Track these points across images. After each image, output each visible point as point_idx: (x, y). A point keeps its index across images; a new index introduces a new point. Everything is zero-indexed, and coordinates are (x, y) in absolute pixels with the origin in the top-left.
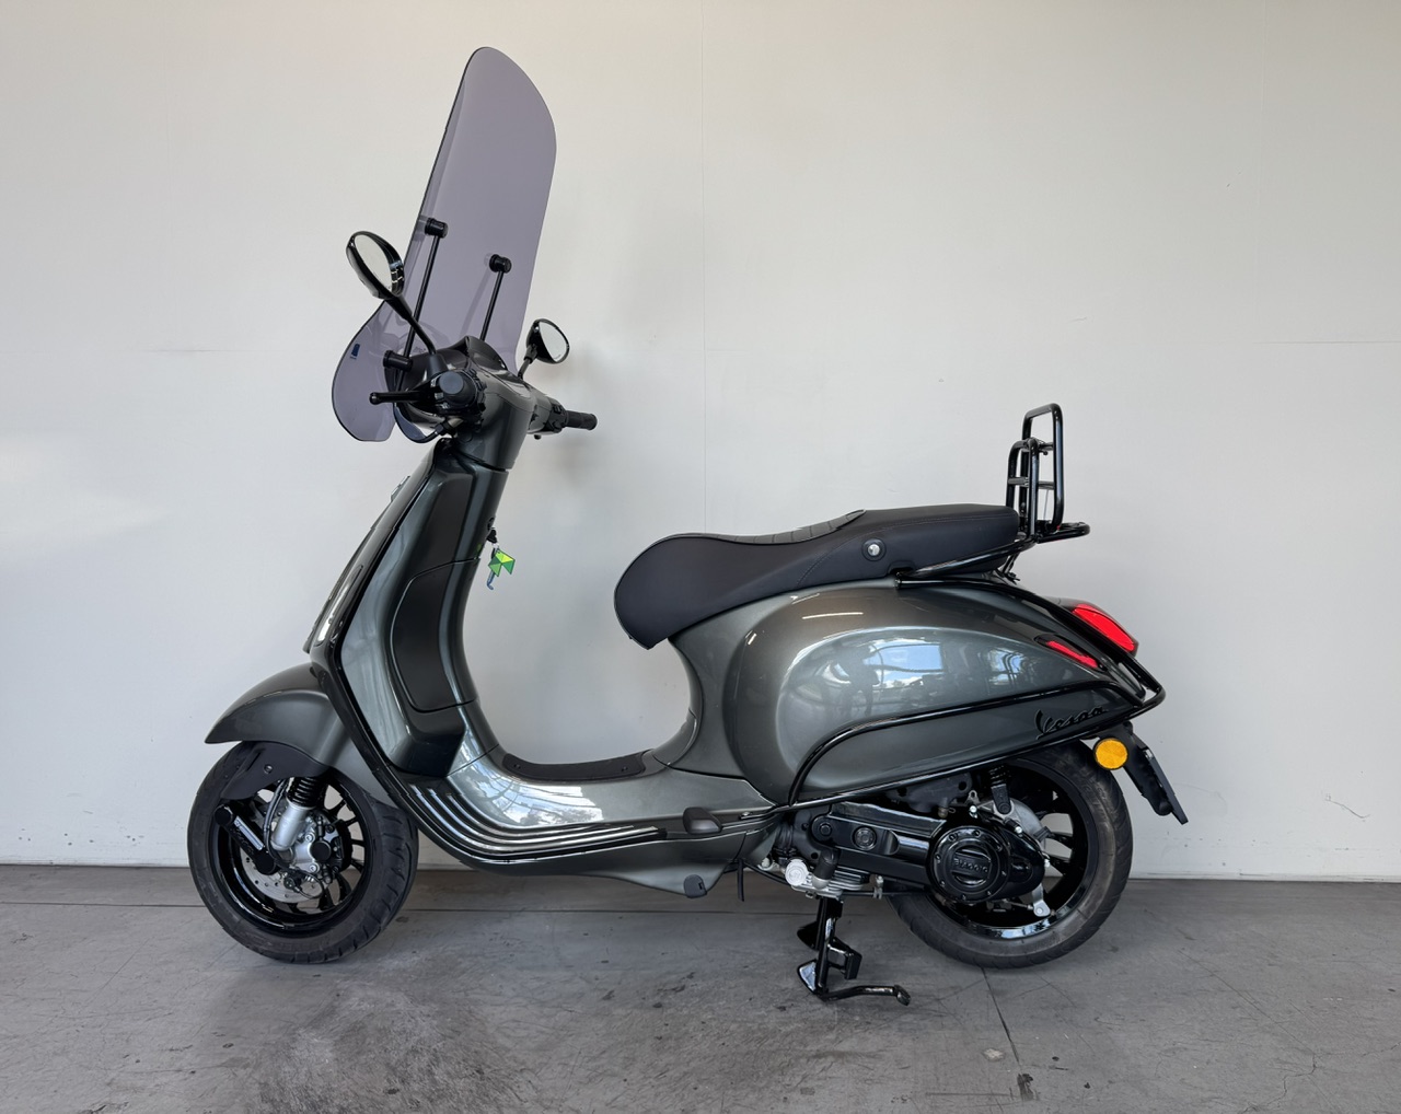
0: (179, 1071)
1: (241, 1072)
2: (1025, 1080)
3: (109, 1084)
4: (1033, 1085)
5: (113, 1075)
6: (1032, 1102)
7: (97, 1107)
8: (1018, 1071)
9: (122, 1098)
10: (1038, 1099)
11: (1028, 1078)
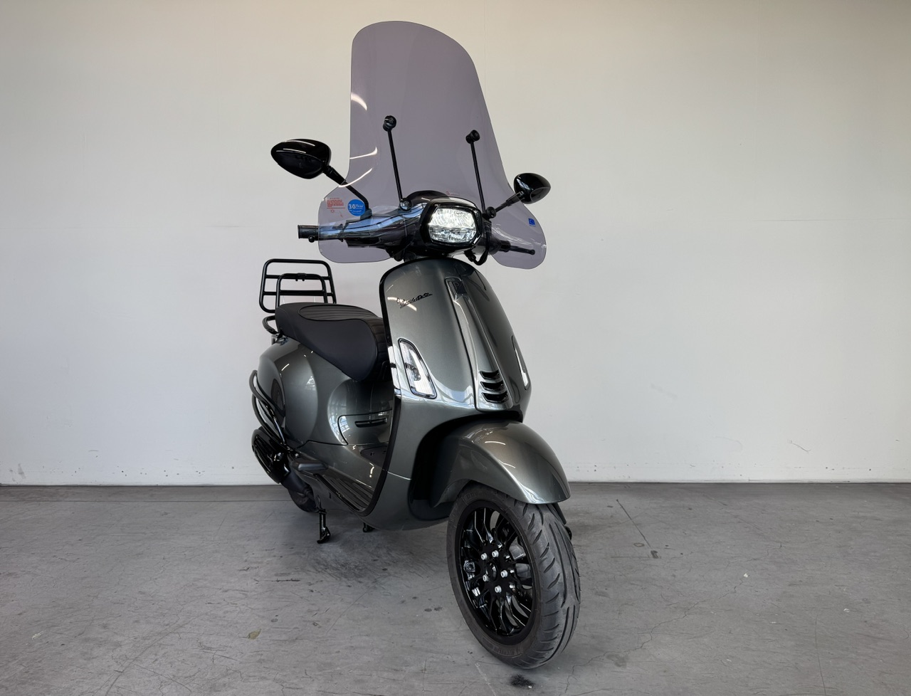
0: (275, 556)
1: (304, 556)
2: (654, 553)
3: (246, 561)
4: (658, 554)
5: (245, 558)
6: (657, 560)
7: (246, 568)
8: (650, 550)
9: (255, 565)
10: (661, 558)
11: (656, 552)
